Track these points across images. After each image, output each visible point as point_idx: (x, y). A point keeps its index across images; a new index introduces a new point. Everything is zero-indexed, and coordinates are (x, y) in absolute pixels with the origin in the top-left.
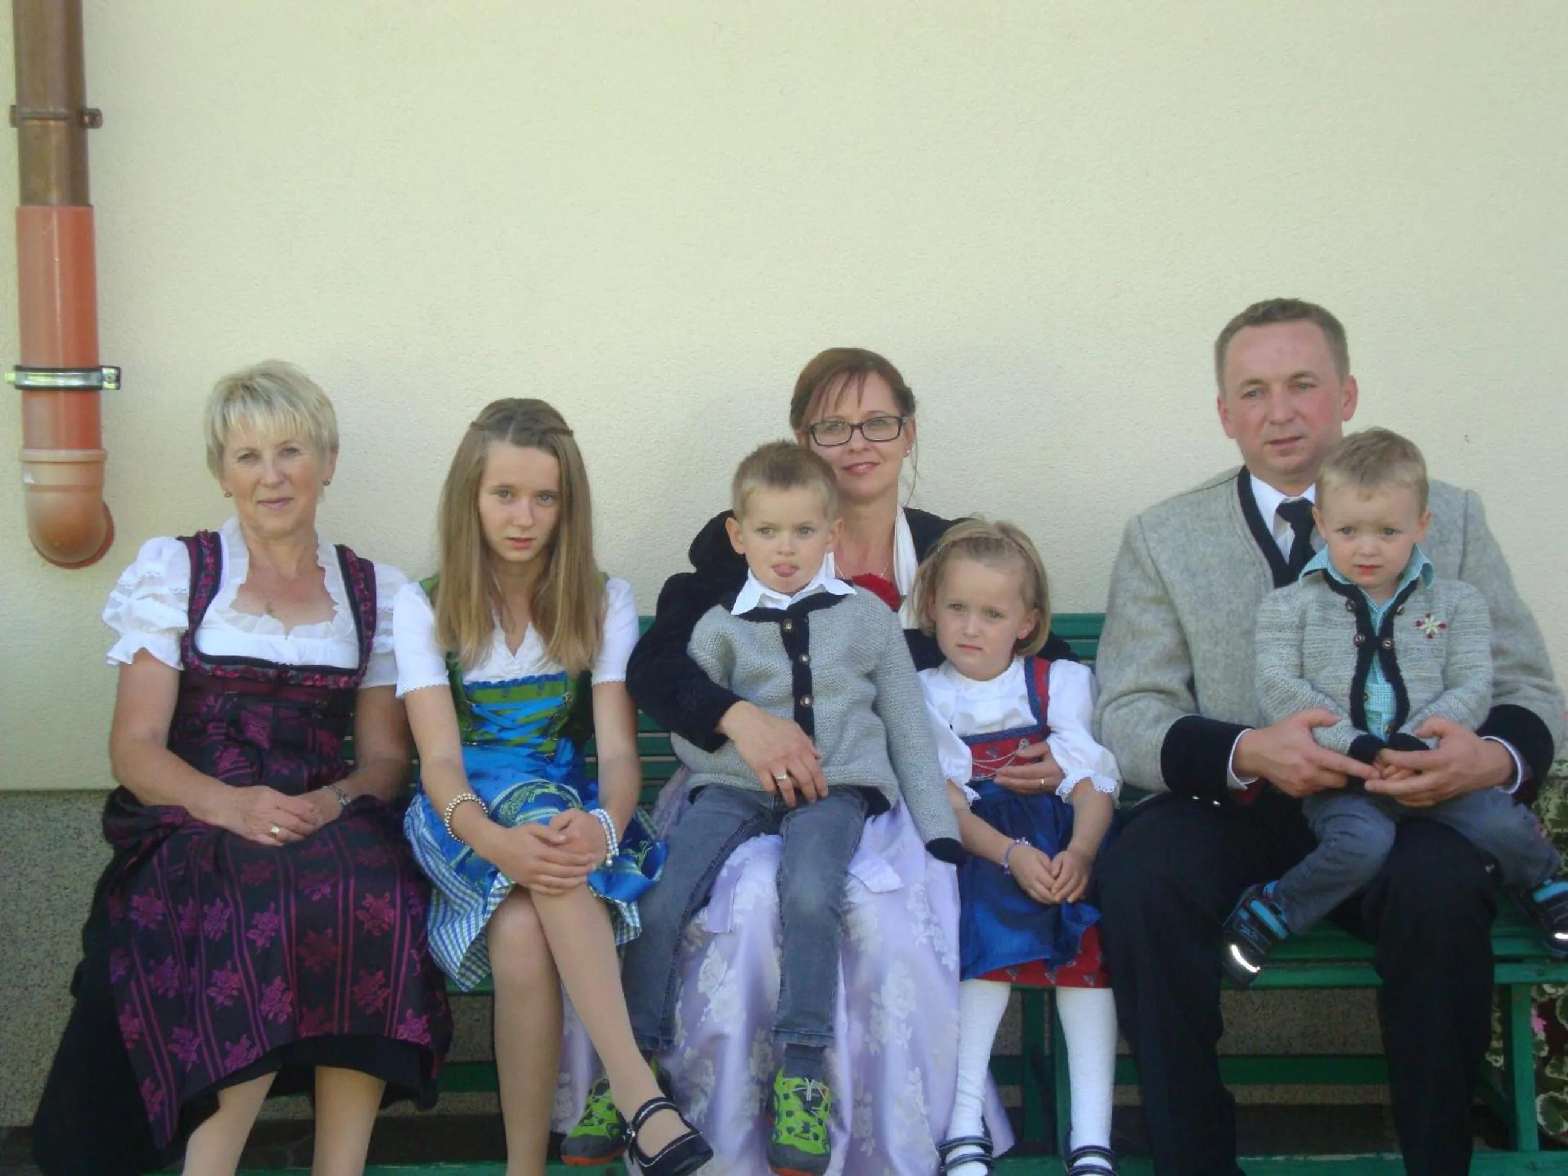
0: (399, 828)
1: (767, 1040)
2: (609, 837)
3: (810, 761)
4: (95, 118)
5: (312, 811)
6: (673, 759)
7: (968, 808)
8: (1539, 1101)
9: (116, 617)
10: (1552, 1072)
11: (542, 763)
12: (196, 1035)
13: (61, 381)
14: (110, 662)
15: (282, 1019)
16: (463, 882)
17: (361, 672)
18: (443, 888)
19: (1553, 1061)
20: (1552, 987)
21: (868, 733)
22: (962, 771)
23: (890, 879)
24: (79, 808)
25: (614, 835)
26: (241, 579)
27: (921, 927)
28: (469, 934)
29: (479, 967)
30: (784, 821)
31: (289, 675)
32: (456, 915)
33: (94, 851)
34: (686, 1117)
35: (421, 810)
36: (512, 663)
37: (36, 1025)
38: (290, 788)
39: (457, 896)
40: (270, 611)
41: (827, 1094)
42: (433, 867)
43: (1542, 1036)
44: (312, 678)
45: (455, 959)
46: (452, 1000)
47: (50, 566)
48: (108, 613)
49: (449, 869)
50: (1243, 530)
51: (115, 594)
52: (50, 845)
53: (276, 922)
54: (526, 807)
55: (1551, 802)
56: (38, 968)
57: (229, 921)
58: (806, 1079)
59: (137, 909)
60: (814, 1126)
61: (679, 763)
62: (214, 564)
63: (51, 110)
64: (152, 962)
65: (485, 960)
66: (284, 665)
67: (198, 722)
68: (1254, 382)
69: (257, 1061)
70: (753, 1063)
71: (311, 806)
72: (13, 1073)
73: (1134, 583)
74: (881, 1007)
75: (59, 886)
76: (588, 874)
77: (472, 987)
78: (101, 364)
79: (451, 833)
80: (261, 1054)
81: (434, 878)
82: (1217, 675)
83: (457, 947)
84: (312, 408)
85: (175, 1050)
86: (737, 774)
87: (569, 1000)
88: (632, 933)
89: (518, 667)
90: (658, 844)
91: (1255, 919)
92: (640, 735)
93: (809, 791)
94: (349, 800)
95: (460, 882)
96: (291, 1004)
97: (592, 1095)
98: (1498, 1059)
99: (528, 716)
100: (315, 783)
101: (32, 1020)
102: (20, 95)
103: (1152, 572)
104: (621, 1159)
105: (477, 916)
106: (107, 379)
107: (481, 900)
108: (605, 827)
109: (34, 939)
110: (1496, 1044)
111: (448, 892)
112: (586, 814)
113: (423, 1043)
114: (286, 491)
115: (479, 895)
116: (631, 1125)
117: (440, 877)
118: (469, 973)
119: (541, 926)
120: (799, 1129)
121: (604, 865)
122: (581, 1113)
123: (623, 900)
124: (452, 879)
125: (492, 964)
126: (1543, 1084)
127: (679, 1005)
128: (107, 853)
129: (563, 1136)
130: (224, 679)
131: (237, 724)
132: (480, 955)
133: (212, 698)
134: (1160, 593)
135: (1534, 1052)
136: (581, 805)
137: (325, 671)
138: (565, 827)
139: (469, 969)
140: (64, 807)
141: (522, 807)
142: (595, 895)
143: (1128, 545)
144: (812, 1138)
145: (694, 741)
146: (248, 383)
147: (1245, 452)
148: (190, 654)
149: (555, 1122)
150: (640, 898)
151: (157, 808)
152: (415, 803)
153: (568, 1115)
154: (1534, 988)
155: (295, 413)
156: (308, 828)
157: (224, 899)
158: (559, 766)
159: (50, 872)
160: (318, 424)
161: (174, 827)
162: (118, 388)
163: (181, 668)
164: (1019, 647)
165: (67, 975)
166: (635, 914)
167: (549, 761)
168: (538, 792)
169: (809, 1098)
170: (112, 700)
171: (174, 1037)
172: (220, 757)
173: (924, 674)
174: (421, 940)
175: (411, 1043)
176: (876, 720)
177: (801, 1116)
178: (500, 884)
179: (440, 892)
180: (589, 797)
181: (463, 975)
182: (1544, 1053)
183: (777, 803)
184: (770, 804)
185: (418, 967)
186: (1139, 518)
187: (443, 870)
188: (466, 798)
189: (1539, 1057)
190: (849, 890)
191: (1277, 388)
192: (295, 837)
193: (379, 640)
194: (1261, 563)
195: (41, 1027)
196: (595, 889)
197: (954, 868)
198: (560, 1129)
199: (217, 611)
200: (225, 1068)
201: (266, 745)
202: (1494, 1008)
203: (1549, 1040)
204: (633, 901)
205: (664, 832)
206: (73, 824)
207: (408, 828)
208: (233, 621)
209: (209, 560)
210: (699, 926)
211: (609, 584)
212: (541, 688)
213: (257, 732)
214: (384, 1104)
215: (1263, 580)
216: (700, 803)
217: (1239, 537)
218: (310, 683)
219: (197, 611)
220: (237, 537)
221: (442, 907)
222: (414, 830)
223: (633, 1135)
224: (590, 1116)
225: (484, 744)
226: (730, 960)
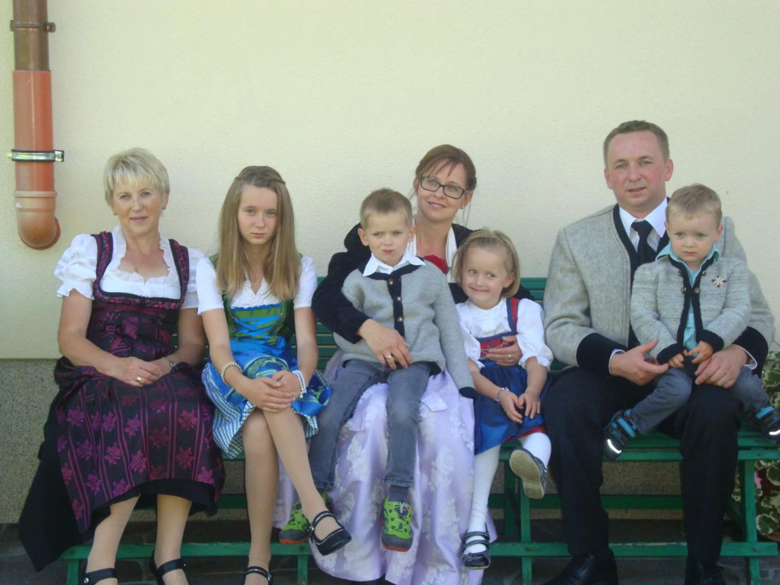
0: (199, 378)
1: (381, 484)
2: (301, 384)
3: (402, 348)
4: (52, 27)
5: (157, 369)
6: (335, 347)
7: (479, 371)
8: (758, 518)
9: (61, 274)
10: (764, 505)
11: (270, 348)
12: (99, 478)
13: (35, 157)
14: (58, 296)
15: (141, 471)
16: (230, 405)
17: (182, 301)
18: (220, 408)
19: (765, 499)
20: (765, 462)
21: (431, 334)
22: (476, 354)
23: (441, 405)
24: (42, 368)
25: (304, 383)
26: (122, 255)
27: (456, 429)
28: (233, 431)
29: (239, 447)
30: (389, 377)
31: (146, 302)
32: (227, 422)
33: (49, 389)
34: (339, 521)
35: (210, 370)
36: (254, 298)
37: (21, 474)
38: (147, 358)
39: (227, 413)
40: (136, 271)
41: (410, 509)
42: (216, 398)
43: (759, 486)
44: (158, 304)
45: (226, 443)
46: (225, 463)
47: (28, 248)
48: (57, 272)
49: (224, 399)
50: (615, 236)
51: (60, 263)
52: (28, 386)
53: (139, 424)
54: (261, 369)
55: (766, 372)
56: (22, 447)
57: (116, 422)
58: (400, 503)
59: (71, 416)
60: (405, 525)
61: (338, 348)
62: (109, 247)
63: (30, 23)
64: (78, 443)
65: (241, 444)
66: (144, 297)
67: (101, 325)
68: (621, 161)
69: (129, 491)
70: (373, 494)
71: (156, 367)
72: (9, 497)
73: (561, 262)
74: (436, 468)
75: (32, 406)
76: (291, 402)
77: (235, 456)
78: (54, 149)
79: (224, 381)
80: (130, 488)
81: (216, 404)
82: (602, 306)
83: (227, 437)
84: (157, 173)
85: (89, 486)
86: (367, 355)
87: (282, 464)
88: (314, 431)
89: (257, 300)
90: (327, 388)
91: (620, 427)
92: (318, 335)
93: (403, 362)
94: (175, 365)
95: (229, 406)
96: (146, 464)
97: (294, 510)
98: (738, 497)
99: (262, 325)
100: (158, 356)
101: (19, 471)
102: (15, 15)
103: (570, 257)
104: (307, 542)
105: (237, 423)
106: (57, 157)
107: (239, 414)
108: (299, 379)
109: (20, 432)
110: (737, 490)
111: (223, 411)
112: (291, 373)
113: (210, 483)
114: (144, 213)
115: (238, 412)
116: (312, 524)
117: (219, 403)
118: (234, 450)
119: (268, 427)
120: (397, 527)
121: (299, 398)
122: (288, 519)
123: (308, 415)
124: (225, 404)
125: (244, 446)
126: (759, 510)
127: (337, 467)
128: (56, 389)
129: (279, 530)
130: (115, 304)
131: (121, 326)
132: (239, 441)
133: (108, 314)
134: (573, 267)
135: (755, 494)
136: (288, 368)
137: (164, 300)
138: (280, 379)
139: (233, 448)
140: (35, 367)
141: (259, 370)
142: (295, 412)
143: (559, 244)
144: (404, 531)
145: (345, 338)
146: (125, 160)
147: (618, 197)
148: (98, 291)
149: (275, 522)
150: (318, 414)
151: (82, 367)
152: (207, 367)
153: (281, 519)
154: (756, 462)
155: (148, 175)
156: (155, 378)
157: (113, 412)
158: (278, 349)
159: (28, 399)
160: (160, 180)
161: (90, 377)
162: (63, 161)
163: (93, 299)
164: (505, 292)
165: (36, 449)
166: (315, 422)
167: (273, 347)
168: (267, 362)
169: (401, 512)
170: (59, 315)
171: (88, 479)
172: (112, 343)
173: (458, 306)
174: (209, 434)
175: (205, 484)
176: (435, 328)
177: (398, 521)
178: (248, 407)
179: (219, 411)
180: (293, 365)
181: (231, 451)
182: (760, 495)
183: (386, 369)
184: (383, 369)
185: (208, 447)
186: (565, 229)
187: (221, 400)
188: (231, 365)
189: (758, 497)
190: (421, 410)
191: (632, 164)
192: (149, 382)
193: (190, 286)
194: (624, 252)
195: (23, 475)
196: (295, 410)
197: (472, 400)
198: (278, 526)
199: (111, 271)
200: (113, 494)
201: (135, 337)
202: (736, 472)
203: (763, 489)
204: (314, 415)
205: (330, 382)
206: (39, 376)
207: (204, 379)
208: (119, 276)
209: (107, 246)
210: (347, 428)
211: (303, 259)
212: (269, 311)
213: (130, 330)
214: (191, 513)
215: (625, 260)
216: (348, 368)
217: (614, 240)
218: (156, 306)
219: (100, 271)
220: (120, 234)
221: (220, 418)
222: (206, 380)
223: (313, 529)
224: (293, 520)
225: (241, 339)
226: (363, 446)
